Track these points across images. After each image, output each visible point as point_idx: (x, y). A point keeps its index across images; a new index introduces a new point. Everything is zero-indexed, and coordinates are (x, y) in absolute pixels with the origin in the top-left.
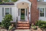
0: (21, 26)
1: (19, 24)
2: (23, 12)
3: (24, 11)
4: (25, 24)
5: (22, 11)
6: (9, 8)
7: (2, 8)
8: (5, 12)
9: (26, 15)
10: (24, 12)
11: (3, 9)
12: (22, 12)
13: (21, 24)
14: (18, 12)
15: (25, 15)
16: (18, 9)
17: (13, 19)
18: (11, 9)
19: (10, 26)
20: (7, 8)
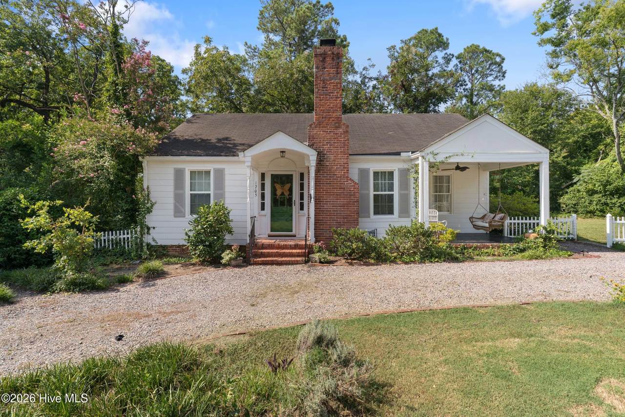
0: (269, 255)
1: (263, 247)
2: (287, 194)
3: (287, 186)
4: (291, 247)
5: (278, 186)
6: (208, 173)
7: (172, 172)
8: (188, 193)
9: (302, 208)
10: (291, 190)
11: (179, 174)
12: (279, 192)
13: (271, 246)
14: (259, 189)
15: (295, 208)
16: (257, 178)
17: (232, 224)
18: (220, 174)
19: (228, 251)
20: (200, 173)
